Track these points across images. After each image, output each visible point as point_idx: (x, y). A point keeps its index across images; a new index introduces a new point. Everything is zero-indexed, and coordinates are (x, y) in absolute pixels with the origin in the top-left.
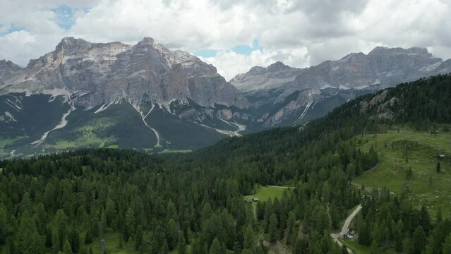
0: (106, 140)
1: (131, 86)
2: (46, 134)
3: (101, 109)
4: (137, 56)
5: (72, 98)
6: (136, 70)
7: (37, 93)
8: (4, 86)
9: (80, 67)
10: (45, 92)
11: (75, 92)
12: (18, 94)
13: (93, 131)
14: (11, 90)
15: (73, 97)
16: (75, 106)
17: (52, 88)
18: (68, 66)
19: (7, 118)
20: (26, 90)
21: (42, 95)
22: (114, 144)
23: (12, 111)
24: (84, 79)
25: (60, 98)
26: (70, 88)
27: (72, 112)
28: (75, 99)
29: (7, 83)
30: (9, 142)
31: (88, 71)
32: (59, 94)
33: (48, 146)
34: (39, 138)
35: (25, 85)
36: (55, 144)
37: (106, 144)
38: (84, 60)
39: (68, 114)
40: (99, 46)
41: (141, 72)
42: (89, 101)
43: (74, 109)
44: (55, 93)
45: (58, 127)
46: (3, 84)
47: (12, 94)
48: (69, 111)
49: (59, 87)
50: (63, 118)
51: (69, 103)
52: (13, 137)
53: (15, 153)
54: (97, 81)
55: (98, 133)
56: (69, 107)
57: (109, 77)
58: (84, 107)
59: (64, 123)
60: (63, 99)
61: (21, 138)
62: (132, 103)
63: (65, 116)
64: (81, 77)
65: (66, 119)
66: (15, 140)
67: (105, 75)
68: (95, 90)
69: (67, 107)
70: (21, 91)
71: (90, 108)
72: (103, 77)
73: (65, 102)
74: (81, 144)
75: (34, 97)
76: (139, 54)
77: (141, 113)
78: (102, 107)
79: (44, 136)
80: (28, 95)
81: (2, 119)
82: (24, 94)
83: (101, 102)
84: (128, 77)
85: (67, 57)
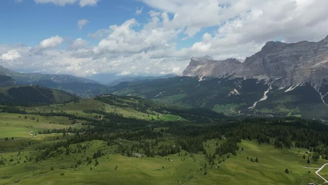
0: (292, 110)
1: (313, 73)
2: (256, 103)
4: (320, 51)
6: (318, 61)
7: (250, 78)
8: (232, 74)
9: (276, 61)
10: (254, 77)
11: (272, 77)
12: (239, 79)
13: (284, 104)
14: (236, 76)
17: (258, 75)
18: (269, 60)
19: (235, 93)
20: (244, 76)
21: (252, 79)
22: (299, 114)
23: (238, 89)
24: (278, 68)
25: (263, 81)
26: (269, 75)
27: (270, 90)
28: (272, 82)
29: (233, 72)
30: (237, 106)
31: (282, 63)
32: (262, 78)
33: (257, 111)
34: (252, 105)
35: (243, 73)
36: (261, 110)
37: (293, 113)
38: (279, 56)
39: (267, 91)
40: (291, 45)
41: (322, 62)
42: (281, 83)
43: (271, 88)
44: (260, 78)
45: (262, 99)
46: (231, 72)
47: (236, 78)
48: (268, 90)
49: (263, 74)
50: (265, 94)
51: (268, 84)
52: (238, 104)
53: (241, 113)
54: (288, 70)
55: (287, 105)
56: (268, 87)
58: (277, 88)
59: (265, 98)
61: (242, 104)
62: (313, 85)
63: (266, 92)
66: (240, 105)
67: (293, 65)
68: (286, 76)
70: (241, 77)
71: (282, 88)
73: (266, 83)
74: (276, 111)
75: (248, 80)
76: (321, 49)
77: (320, 94)
78: (290, 88)
79: (255, 105)
80: (245, 79)
81: (233, 92)
82: (242, 78)
83: (290, 85)
84: (312, 67)
85: (268, 55)
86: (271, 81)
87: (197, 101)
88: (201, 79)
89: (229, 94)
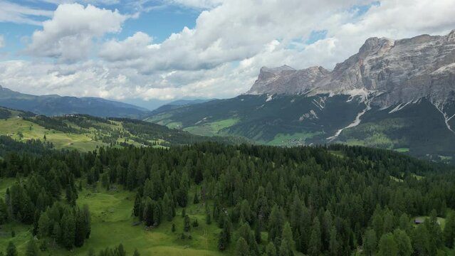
0: (396, 142)
1: (435, 83)
2: (341, 131)
3: (396, 109)
4: (446, 48)
5: (369, 98)
6: (444, 63)
7: (339, 93)
9: (380, 66)
10: (345, 93)
11: (372, 92)
12: (322, 95)
13: (384, 132)
14: (319, 92)
15: (370, 96)
16: (371, 106)
17: (352, 89)
18: (368, 67)
19: (311, 116)
20: (330, 91)
21: (343, 95)
22: (406, 147)
23: (316, 110)
24: (383, 78)
25: (358, 97)
26: (368, 88)
27: (367, 112)
28: (372, 99)
29: (317, 86)
30: (310, 135)
31: (387, 70)
32: (357, 94)
33: (340, 142)
34: (333, 134)
35: (330, 87)
36: (345, 141)
37: (396, 146)
38: (385, 59)
39: (363, 113)
40: (403, 42)
41: (449, 66)
42: (385, 100)
43: (369, 108)
44: (354, 93)
45: (352, 125)
46: (313, 86)
47: (318, 95)
48: (364, 111)
49: (358, 87)
50: (358, 117)
51: (366, 103)
52: (313, 132)
54: (396, 80)
55: (390, 134)
56: (365, 107)
57: (409, 74)
58: (379, 107)
59: (357, 122)
60: (360, 99)
61: (319, 133)
62: (434, 102)
63: (360, 115)
64: (380, 77)
65: (360, 118)
66: (315, 134)
67: (406, 72)
68: (392, 89)
69: (363, 106)
70: (326, 92)
71: (385, 108)
72: (403, 75)
73: (362, 101)
74: (369, 143)
75: (336, 97)
76: (448, 45)
77: (445, 115)
78: (398, 107)
79: (338, 133)
80: (331, 95)
81: (308, 116)
82: (327, 95)
83: (397, 102)
84: (433, 73)
85: (369, 58)
86: (370, 98)
87: (252, 129)
88: (270, 98)
89: (301, 119)
